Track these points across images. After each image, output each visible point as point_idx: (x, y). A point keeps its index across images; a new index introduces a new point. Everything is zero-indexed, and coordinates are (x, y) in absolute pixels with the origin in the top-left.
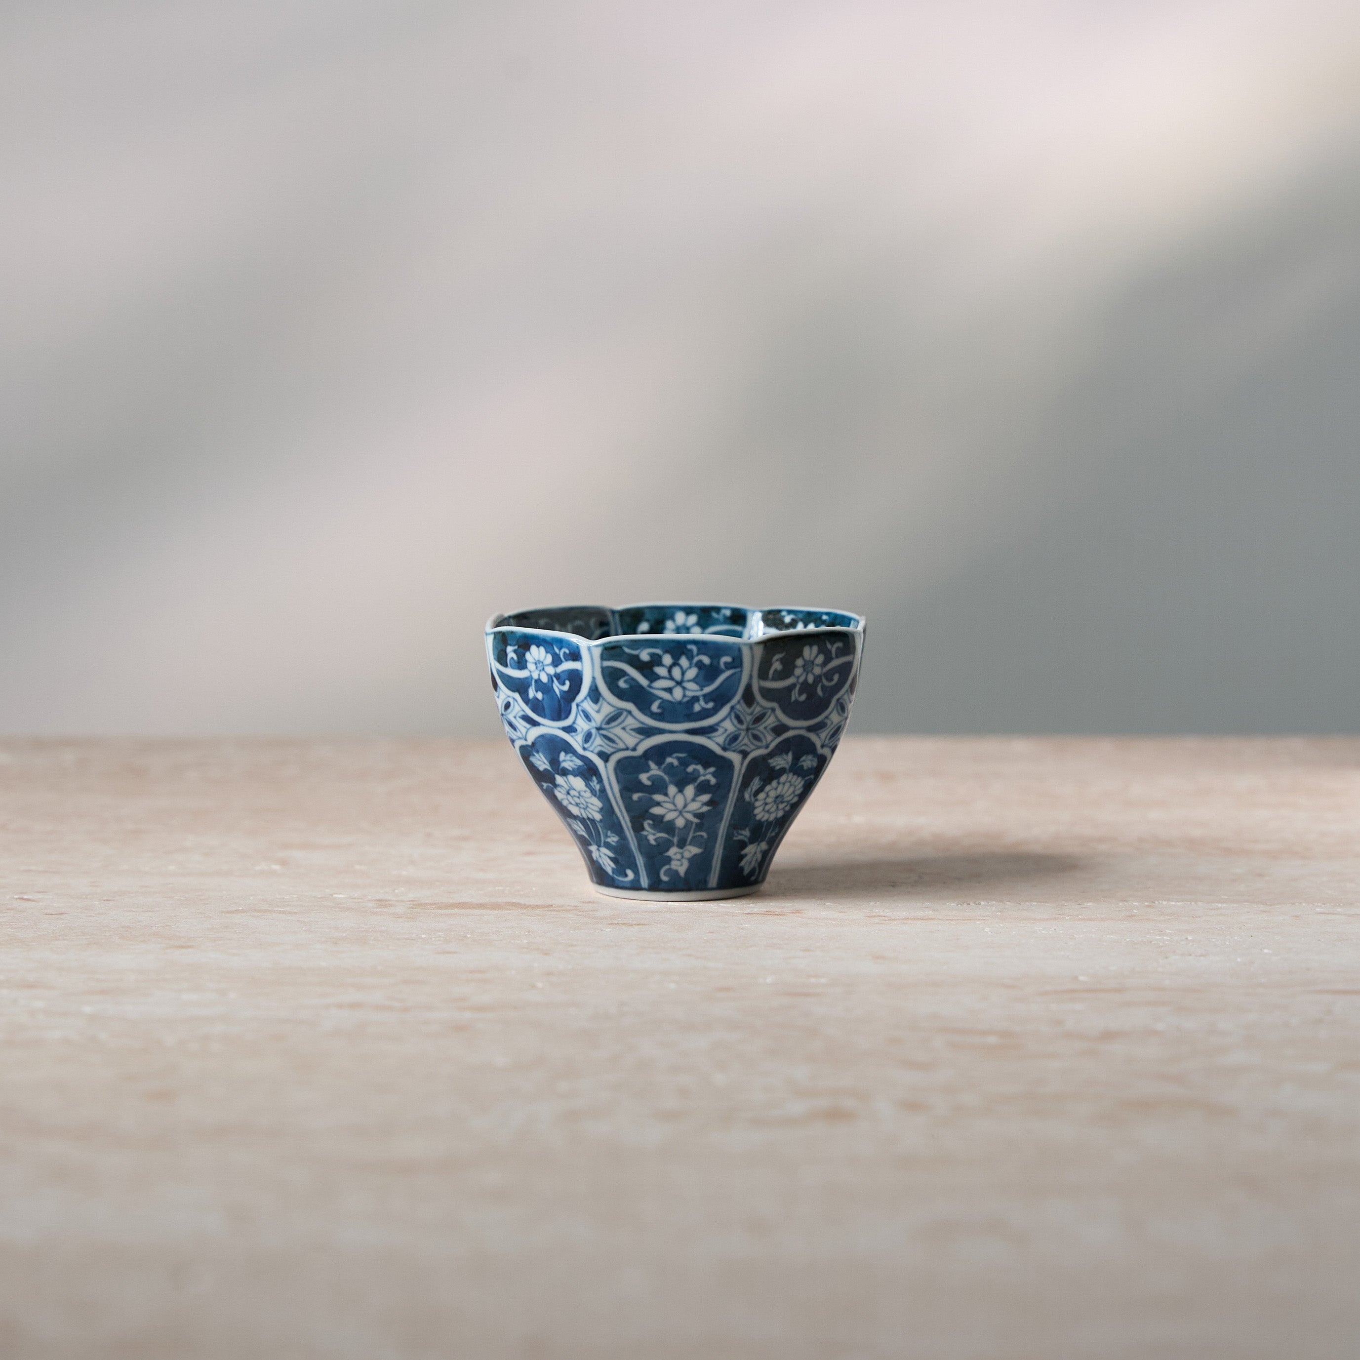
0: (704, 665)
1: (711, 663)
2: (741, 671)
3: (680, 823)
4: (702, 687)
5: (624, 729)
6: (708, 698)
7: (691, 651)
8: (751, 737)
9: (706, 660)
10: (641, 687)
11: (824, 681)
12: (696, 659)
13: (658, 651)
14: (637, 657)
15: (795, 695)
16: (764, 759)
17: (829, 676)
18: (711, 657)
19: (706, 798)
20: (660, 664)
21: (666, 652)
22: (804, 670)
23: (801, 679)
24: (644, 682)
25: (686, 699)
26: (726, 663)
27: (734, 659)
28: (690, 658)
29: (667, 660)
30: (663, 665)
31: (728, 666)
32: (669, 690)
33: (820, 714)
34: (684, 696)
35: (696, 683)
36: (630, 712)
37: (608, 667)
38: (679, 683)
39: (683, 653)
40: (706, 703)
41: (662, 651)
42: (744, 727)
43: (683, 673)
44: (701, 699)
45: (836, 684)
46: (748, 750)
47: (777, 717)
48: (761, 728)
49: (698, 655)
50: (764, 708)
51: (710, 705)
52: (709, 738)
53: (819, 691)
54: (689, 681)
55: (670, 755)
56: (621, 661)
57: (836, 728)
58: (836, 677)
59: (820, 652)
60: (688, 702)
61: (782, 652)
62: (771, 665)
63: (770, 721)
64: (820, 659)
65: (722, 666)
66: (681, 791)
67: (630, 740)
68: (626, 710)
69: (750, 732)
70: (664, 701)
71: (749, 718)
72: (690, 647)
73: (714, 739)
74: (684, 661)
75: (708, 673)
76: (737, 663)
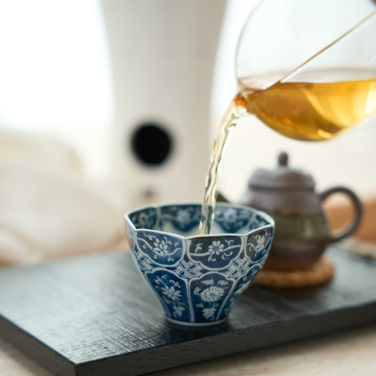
0: (170, 245)
1: (172, 245)
2: (182, 249)
3: (173, 298)
4: (170, 253)
5: (146, 263)
6: (172, 257)
7: (165, 239)
8: (190, 273)
9: (170, 243)
10: (150, 249)
11: (225, 254)
12: (167, 242)
13: (155, 237)
14: (148, 238)
15: (210, 259)
16: (199, 281)
17: (228, 252)
18: (172, 242)
19: (179, 292)
20: (155, 242)
21: (157, 238)
22: (214, 250)
23: (213, 253)
24: (151, 248)
25: (165, 256)
26: (177, 245)
27: (179, 244)
28: (165, 241)
29: (158, 241)
30: (156, 243)
31: (178, 247)
32: (159, 252)
33: (224, 266)
34: (164, 255)
35: (167, 251)
36: (147, 258)
37: (139, 240)
38: (162, 250)
39: (162, 239)
40: (171, 259)
41: (156, 237)
42: (186, 269)
43: (163, 247)
44: (170, 257)
45: (231, 256)
46: (190, 278)
47: (201, 267)
48: (194, 270)
49: (167, 240)
50: (194, 263)
51: (173, 260)
52: (174, 271)
53: (223, 258)
54: (165, 250)
55: (163, 275)
56: (143, 239)
57: (235, 271)
58: (231, 253)
59: (221, 243)
60: (165, 257)
61: (201, 243)
62: (195, 248)
63: (199, 268)
64: (222, 246)
65: (176, 246)
66: (170, 288)
67: (150, 268)
68: (146, 257)
69: (189, 271)
70: (158, 256)
71: (187, 266)
72: (165, 237)
73: (176, 272)
74: (163, 242)
75: (171, 248)
76: (180, 246)
